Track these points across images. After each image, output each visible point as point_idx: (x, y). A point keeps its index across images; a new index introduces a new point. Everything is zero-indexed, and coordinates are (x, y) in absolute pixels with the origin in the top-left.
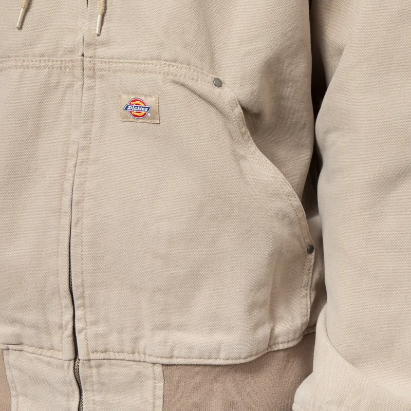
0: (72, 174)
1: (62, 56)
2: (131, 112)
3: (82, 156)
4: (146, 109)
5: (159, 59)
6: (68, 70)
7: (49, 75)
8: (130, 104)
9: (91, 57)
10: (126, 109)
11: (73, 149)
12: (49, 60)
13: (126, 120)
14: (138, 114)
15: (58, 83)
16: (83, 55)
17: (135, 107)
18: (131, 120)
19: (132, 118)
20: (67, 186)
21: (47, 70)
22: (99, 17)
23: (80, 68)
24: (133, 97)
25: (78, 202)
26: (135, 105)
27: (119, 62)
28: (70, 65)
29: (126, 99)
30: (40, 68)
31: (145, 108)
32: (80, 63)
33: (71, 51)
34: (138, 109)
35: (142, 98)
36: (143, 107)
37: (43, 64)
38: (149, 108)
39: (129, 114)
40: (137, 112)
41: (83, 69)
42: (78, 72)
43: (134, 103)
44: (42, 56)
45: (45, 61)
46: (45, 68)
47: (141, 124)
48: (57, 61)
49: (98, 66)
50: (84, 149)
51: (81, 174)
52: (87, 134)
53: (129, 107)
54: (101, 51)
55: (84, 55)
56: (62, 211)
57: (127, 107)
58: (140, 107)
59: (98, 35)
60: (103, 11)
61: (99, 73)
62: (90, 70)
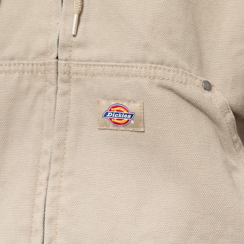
0: (45, 187)
1: (33, 59)
2: (111, 119)
3: (55, 168)
4: (129, 116)
5: (144, 62)
6: (40, 74)
7: (20, 80)
8: (110, 110)
9: (66, 60)
10: (105, 116)
11: (45, 160)
12: (19, 64)
13: (105, 128)
14: (119, 121)
15: (29, 88)
16: (57, 58)
17: (116, 113)
18: (110, 128)
19: (111, 126)
20: (39, 201)
21: (17, 75)
22: (76, 16)
23: (54, 71)
24: (113, 103)
25: (51, 219)
26: (115, 112)
27: (98, 65)
28: (43, 68)
29: (105, 105)
30: (9, 72)
31: (128, 114)
32: (54, 67)
33: (44, 54)
34: (120, 116)
35: (125, 104)
36: (125, 114)
37: (13, 68)
38: (132, 115)
39: (108, 122)
40: (117, 119)
41: (57, 73)
42: (52, 76)
43: (115, 109)
44: (12, 59)
45: (15, 64)
46: (15, 72)
47: (122, 133)
48: (28, 64)
49: (74, 69)
50: (57, 160)
51: (54, 188)
52: (61, 144)
53: (109, 113)
54: (77, 53)
55: (59, 58)
56: (33, 229)
57: (107, 113)
58: (122, 114)
59: (74, 36)
60: (80, 9)
61: (74, 77)
62: (65, 73)
